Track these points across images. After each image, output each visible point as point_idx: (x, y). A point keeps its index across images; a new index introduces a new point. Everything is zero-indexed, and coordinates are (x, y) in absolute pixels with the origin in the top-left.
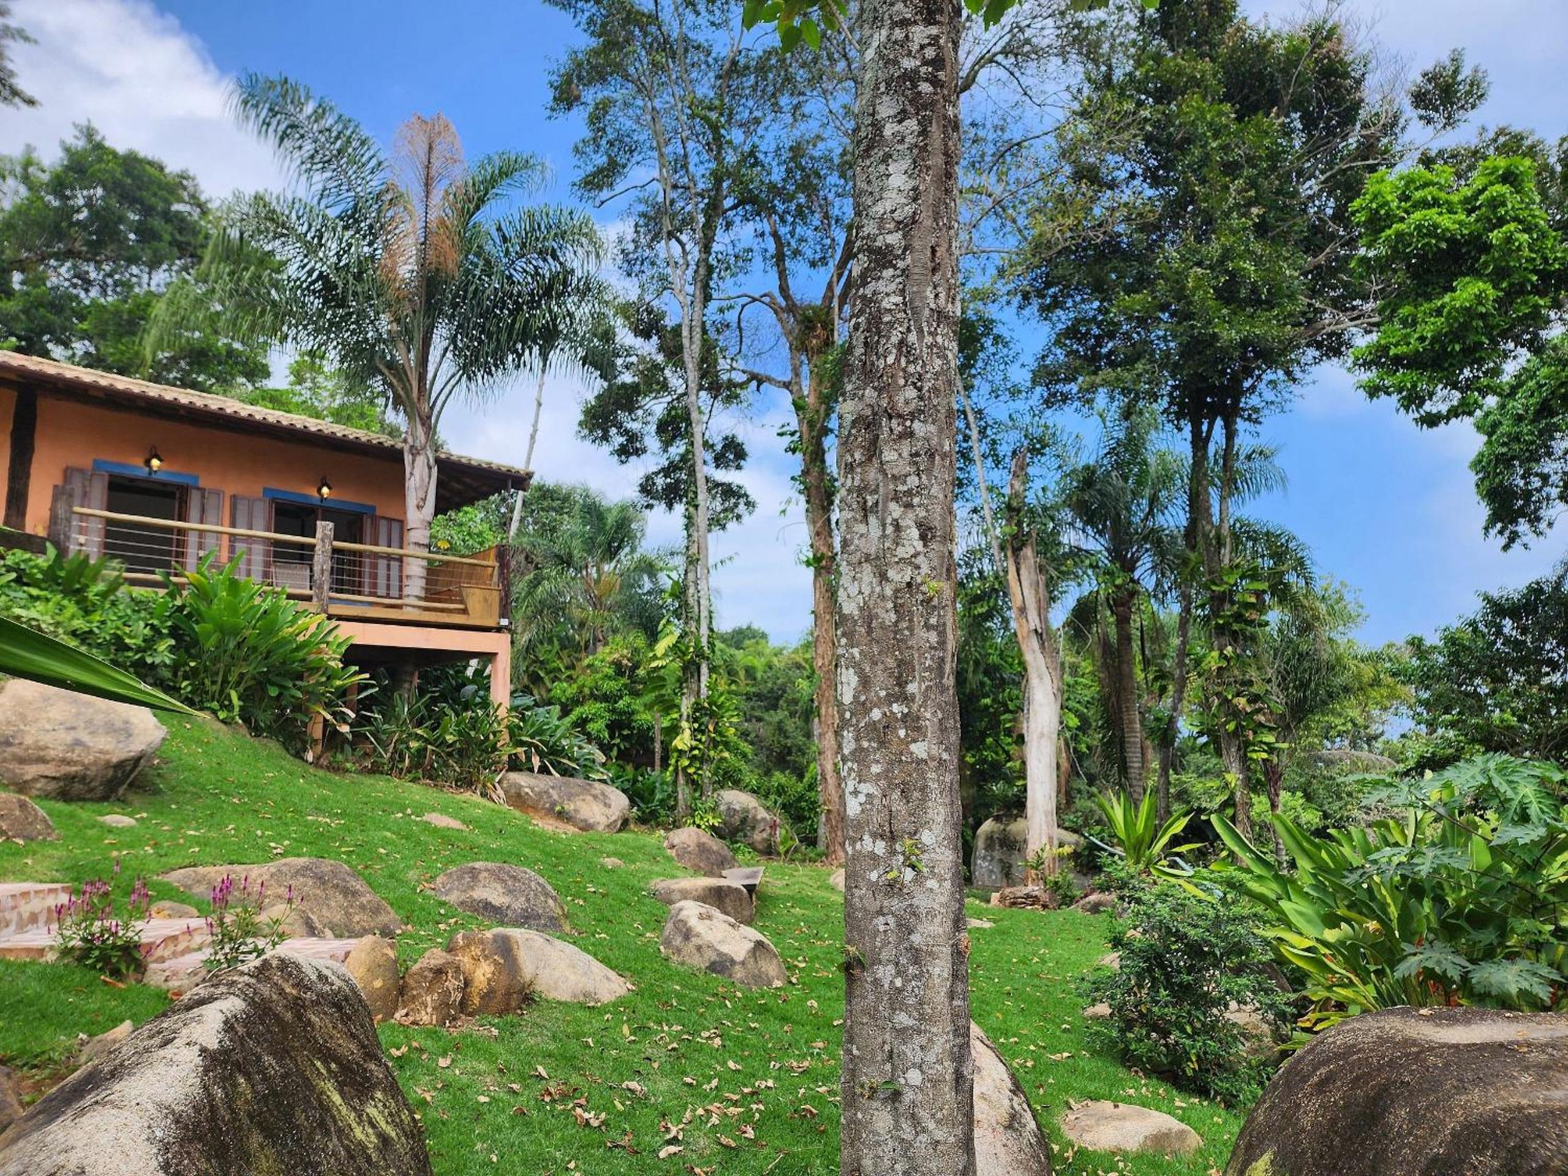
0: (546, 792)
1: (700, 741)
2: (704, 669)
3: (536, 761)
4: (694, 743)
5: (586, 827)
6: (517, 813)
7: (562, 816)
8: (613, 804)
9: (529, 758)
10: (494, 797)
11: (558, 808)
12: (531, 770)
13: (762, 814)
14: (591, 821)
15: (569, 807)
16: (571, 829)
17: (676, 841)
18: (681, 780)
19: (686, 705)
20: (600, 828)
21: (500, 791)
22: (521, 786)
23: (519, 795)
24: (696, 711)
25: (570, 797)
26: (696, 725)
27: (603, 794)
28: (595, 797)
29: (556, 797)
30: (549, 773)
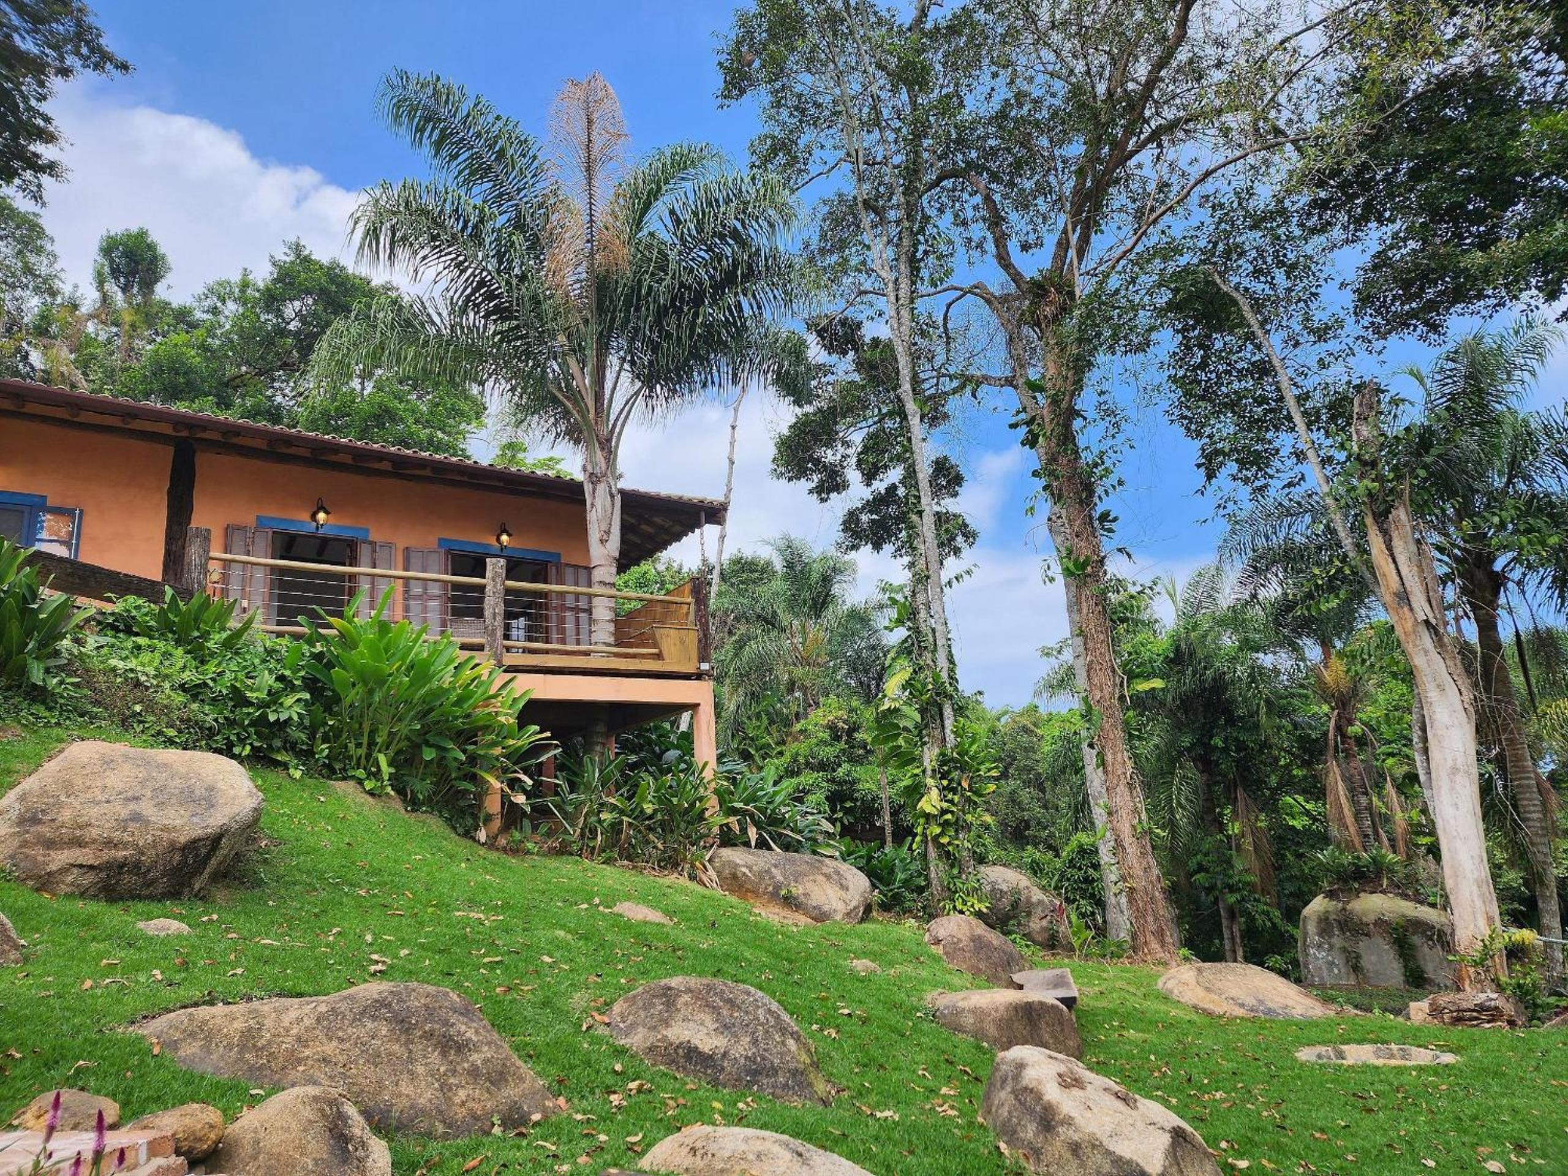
0: (768, 872)
1: (951, 802)
2: (948, 712)
3: (752, 833)
4: (945, 805)
5: (821, 916)
6: (734, 900)
7: (790, 902)
8: (851, 886)
9: (744, 830)
10: (705, 879)
11: (783, 892)
12: (747, 844)
13: (1037, 895)
14: (826, 908)
15: (797, 890)
16: (803, 920)
17: (941, 934)
18: (932, 853)
19: (930, 756)
20: (838, 917)
21: (712, 873)
22: (737, 865)
23: (734, 877)
24: (943, 763)
25: (798, 877)
26: (945, 782)
27: (838, 873)
28: (828, 877)
29: (780, 878)
30: (769, 848)
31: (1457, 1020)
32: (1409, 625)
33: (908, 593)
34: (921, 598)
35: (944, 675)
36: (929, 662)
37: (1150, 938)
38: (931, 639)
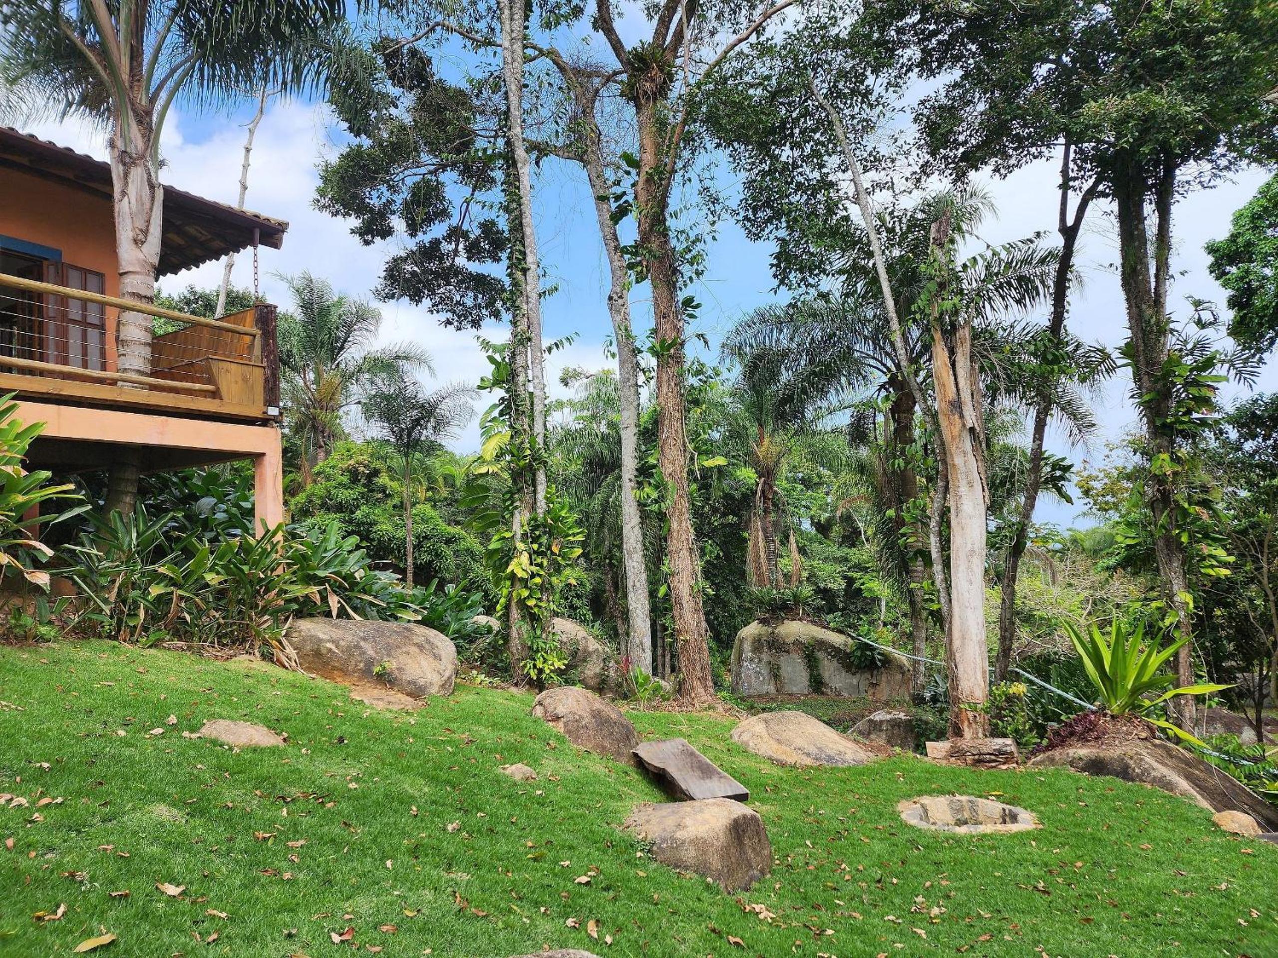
0: (357, 646)
1: (540, 565)
2: (541, 477)
3: (334, 602)
4: (534, 569)
5: (417, 692)
6: (320, 681)
7: (385, 679)
8: (443, 653)
9: (324, 599)
10: (284, 659)
11: (377, 669)
12: (328, 614)
13: (593, 645)
14: (421, 682)
15: (391, 665)
16: (401, 700)
18: (515, 614)
19: (520, 521)
20: (434, 690)
21: (290, 650)
22: (320, 640)
23: (317, 653)
24: (535, 528)
25: (390, 650)
26: (535, 546)
27: (428, 641)
28: (420, 647)
29: (371, 653)
30: (349, 617)
31: (979, 762)
32: (956, 430)
33: (507, 354)
34: (520, 360)
35: (540, 439)
36: (526, 427)
37: (696, 683)
38: (528, 403)
